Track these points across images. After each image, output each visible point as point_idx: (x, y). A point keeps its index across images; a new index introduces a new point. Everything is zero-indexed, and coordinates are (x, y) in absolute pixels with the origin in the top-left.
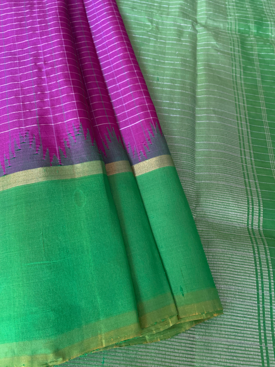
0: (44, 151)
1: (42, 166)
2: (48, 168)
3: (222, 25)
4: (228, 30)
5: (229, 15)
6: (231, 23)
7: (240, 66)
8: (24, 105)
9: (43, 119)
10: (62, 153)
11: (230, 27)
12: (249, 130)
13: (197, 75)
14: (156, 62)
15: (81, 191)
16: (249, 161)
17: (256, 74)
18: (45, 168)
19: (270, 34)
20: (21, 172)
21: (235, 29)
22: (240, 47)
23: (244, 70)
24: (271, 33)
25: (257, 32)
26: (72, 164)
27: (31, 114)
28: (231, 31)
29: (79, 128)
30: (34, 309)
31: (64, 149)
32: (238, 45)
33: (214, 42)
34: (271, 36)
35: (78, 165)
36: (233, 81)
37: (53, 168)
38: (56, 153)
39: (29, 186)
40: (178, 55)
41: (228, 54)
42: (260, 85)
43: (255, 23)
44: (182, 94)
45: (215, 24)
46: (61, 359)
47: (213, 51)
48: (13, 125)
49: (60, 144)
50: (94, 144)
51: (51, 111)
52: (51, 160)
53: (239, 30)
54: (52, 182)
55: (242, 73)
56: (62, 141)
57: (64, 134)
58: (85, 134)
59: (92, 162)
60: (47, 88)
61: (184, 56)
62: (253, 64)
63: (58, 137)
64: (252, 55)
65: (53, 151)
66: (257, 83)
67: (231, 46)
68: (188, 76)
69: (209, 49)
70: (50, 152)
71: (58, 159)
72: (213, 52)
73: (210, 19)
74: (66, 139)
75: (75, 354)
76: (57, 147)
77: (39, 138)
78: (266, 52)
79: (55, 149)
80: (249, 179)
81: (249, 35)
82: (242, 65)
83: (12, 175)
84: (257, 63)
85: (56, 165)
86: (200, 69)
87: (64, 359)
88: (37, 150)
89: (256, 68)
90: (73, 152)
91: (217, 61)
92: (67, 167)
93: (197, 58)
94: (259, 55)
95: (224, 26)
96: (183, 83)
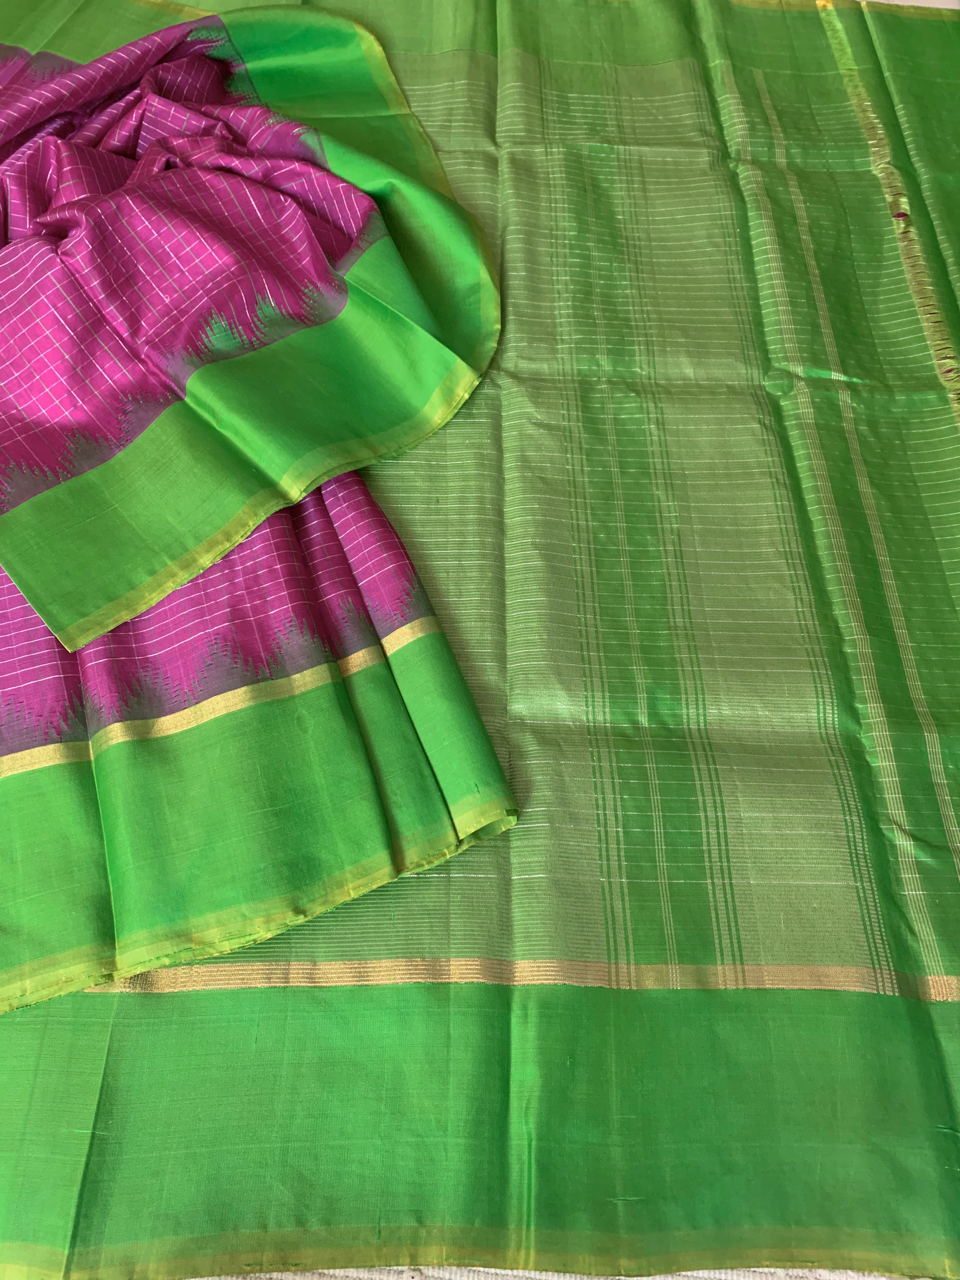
0: (246, 662)
1: (247, 685)
2: (256, 686)
3: (545, 366)
4: (559, 375)
5: (559, 342)
6: (563, 359)
7: (581, 448)
8: (206, 594)
9: (236, 613)
10: (271, 661)
11: (561, 367)
12: (594, 569)
13: (504, 479)
14: (431, 466)
15: (304, 712)
16: (591, 622)
17: (609, 461)
18: (251, 687)
19: (638, 370)
20: (218, 698)
21: (572, 370)
22: (580, 409)
23: (587, 455)
24: (641, 368)
25: (615, 370)
26: (288, 675)
27: (219, 607)
28: (564, 376)
29: (290, 621)
30: (262, 866)
31: (273, 655)
32: (577, 406)
33: (530, 409)
34: (641, 375)
35: (297, 676)
36: (569, 481)
37: (262, 684)
38: (262, 662)
39: (234, 713)
40: (467, 447)
41: (557, 428)
42: (617, 480)
43: (610, 352)
44: (481, 522)
45: (534, 366)
46: (302, 916)
47: (530, 427)
48: (196, 629)
49: (268, 649)
50: (315, 640)
51: (246, 597)
52: (257, 674)
53: (579, 370)
54: (266, 704)
55: (585, 462)
56: (268, 643)
57: (271, 632)
58: (301, 628)
59: (315, 668)
60: (238, 561)
61: (480, 446)
62: (603, 441)
63: (262, 638)
64: (604, 422)
65: (258, 660)
66: (611, 478)
67: (563, 409)
68: (488, 484)
69: (521, 424)
70: (254, 662)
71: (267, 671)
72: (531, 430)
73: (523, 358)
74: (274, 640)
75: (319, 910)
76: (262, 654)
77: (235, 643)
78: (629, 414)
79: (260, 657)
80: (588, 651)
81: (599, 378)
82: (585, 446)
83: (205, 702)
84: (612, 438)
85: (265, 679)
86: (510, 468)
87: (306, 916)
88: (236, 663)
89: (610, 448)
90: (286, 658)
91: (538, 448)
92: (283, 681)
93: (504, 446)
94: (616, 421)
95: (549, 368)
96: (481, 500)
